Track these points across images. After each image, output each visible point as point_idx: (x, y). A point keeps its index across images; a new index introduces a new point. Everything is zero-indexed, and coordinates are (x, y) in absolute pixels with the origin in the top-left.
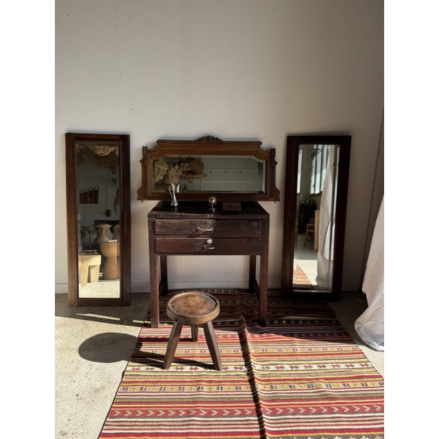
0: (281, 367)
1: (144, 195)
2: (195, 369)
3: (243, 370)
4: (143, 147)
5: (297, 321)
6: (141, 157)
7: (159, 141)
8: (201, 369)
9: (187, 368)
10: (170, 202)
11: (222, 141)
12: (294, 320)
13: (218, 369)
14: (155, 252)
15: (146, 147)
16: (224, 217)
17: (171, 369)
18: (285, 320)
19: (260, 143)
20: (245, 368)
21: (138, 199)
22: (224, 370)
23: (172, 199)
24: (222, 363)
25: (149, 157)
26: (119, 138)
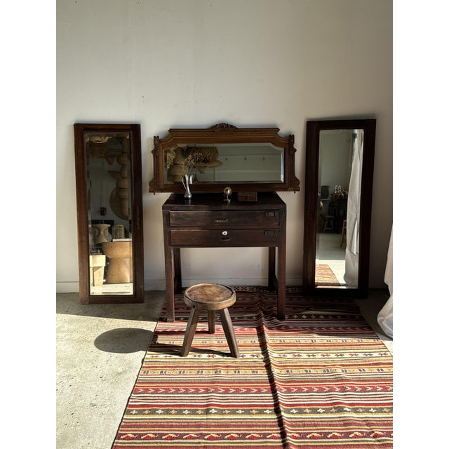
0: (298, 356)
1: (156, 187)
2: (213, 356)
3: (260, 357)
4: (155, 137)
5: (317, 316)
6: (152, 147)
7: (171, 131)
8: (218, 356)
9: (205, 356)
10: (184, 194)
11: (236, 128)
12: (315, 315)
13: (235, 357)
14: (170, 245)
15: (158, 137)
16: (240, 208)
17: (189, 356)
18: (305, 315)
19: (278, 130)
20: (262, 356)
21: (150, 192)
22: (241, 358)
23: (186, 190)
24: (240, 352)
25: (161, 147)
26: (129, 127)
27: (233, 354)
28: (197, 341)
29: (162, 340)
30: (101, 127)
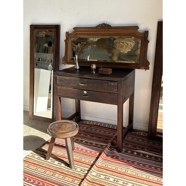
0: (108, 178)
2: (60, 164)
3: (84, 173)
4: (66, 32)
5: (144, 155)
6: (65, 38)
7: (74, 28)
8: (63, 165)
9: (57, 162)
11: (111, 27)
13: (71, 168)
17: (49, 161)
18: (137, 152)
21: (63, 63)
22: (74, 170)
24: (75, 165)
25: (69, 38)
28: (56, 151)
30: (42, 27)
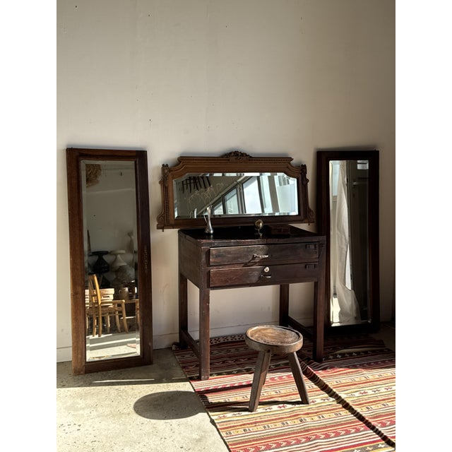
1: (165, 223)
2: (284, 407)
4: (163, 165)
5: (351, 354)
7: (181, 158)
9: (275, 407)
10: (204, 230)
11: (251, 157)
12: (348, 353)
13: (308, 404)
14: (208, 287)
15: (167, 165)
18: (340, 354)
19: (292, 159)
20: (332, 399)
21: (158, 228)
22: (312, 403)
23: (206, 224)
24: (310, 399)
25: (170, 177)
26: (135, 154)
27: (305, 401)
29: (213, 398)
30: (101, 153)
